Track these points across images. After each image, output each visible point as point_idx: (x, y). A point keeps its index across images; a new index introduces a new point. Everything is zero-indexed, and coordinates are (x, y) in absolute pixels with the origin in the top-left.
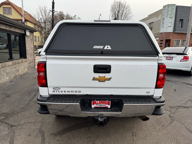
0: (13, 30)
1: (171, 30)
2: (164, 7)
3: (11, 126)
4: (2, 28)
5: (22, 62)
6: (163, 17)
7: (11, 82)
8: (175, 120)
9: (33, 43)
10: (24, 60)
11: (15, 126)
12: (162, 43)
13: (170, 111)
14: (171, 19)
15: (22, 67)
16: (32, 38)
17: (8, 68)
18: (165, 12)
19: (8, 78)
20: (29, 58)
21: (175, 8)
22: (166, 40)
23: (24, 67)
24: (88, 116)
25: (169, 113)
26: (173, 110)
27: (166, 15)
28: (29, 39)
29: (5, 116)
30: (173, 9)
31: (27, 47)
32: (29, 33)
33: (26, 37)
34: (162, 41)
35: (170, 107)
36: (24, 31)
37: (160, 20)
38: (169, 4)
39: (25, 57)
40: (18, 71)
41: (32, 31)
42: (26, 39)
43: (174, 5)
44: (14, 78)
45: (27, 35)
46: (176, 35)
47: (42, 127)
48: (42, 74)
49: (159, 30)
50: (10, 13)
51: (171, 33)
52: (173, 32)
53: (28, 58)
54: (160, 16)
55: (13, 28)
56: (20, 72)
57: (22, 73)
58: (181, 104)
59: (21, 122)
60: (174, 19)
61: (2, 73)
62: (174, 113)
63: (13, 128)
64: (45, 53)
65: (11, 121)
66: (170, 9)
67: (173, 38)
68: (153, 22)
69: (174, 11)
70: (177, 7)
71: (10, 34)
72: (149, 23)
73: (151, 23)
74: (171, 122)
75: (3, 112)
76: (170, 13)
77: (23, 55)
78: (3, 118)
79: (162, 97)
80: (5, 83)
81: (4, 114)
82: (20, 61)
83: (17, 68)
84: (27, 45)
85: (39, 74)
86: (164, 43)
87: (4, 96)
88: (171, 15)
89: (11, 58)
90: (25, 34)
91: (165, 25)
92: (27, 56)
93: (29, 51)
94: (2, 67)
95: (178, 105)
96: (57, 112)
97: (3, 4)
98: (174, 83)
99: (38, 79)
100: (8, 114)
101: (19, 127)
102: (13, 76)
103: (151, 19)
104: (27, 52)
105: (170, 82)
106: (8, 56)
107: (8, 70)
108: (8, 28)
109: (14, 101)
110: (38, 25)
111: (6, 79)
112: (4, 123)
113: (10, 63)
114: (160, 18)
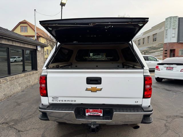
0: (26, 46)
1: (175, 40)
2: (167, 19)
3: (19, 131)
4: (17, 45)
5: (33, 74)
6: (166, 29)
7: (23, 91)
8: (170, 129)
9: (44, 57)
10: (35, 72)
11: (22, 131)
12: (166, 53)
13: (167, 121)
14: (174, 30)
15: (33, 78)
16: (42, 52)
17: (21, 79)
18: (168, 24)
19: (20, 88)
20: (40, 70)
21: (177, 20)
22: (170, 50)
23: (35, 78)
24: (82, 123)
25: (165, 122)
26: (169, 120)
27: (168, 26)
28: (40, 54)
29: (14, 122)
30: (176, 21)
31: (38, 60)
32: (40, 48)
33: (37, 51)
34: (167, 51)
35: (167, 117)
36: (35, 47)
37: (163, 32)
38: (171, 17)
39: (36, 70)
40: (29, 81)
41: (43, 46)
42: (38, 53)
43: (177, 17)
44: (26, 88)
45: (38, 50)
46: (180, 45)
47: (45, 133)
48: (43, 85)
49: (163, 41)
50: (26, 31)
51: (175, 44)
52: (177, 43)
53: (38, 70)
54: (163, 28)
55: (26, 45)
56: (31, 82)
57: (33, 84)
58: (178, 114)
59: (27, 127)
60: (177, 30)
61: (15, 83)
62: (170, 123)
63: (20, 133)
64: (46, 68)
65: (19, 127)
66: (172, 21)
67: (177, 48)
68: (157, 34)
69: (177, 23)
70: (179, 18)
71: (24, 50)
72: (153, 35)
73: (155, 34)
74: (166, 132)
75: (13, 118)
76: (172, 24)
77: (34, 67)
78: (13, 124)
79: (151, 106)
80: (17, 93)
81: (14, 120)
82: (31, 72)
83: (29, 79)
84: (38, 58)
85: (41, 86)
86: (168, 52)
87: (16, 104)
88: (174, 26)
89: (24, 71)
90: (37, 49)
91: (169, 36)
92: (38, 68)
93: (39, 63)
94: (15, 79)
95: (175, 114)
96: (57, 119)
97: (20, 24)
98: (174, 92)
99: (40, 90)
100: (17, 120)
101: (25, 132)
102: (25, 86)
103: (154, 30)
104: (38, 65)
105: (171, 92)
106: (21, 68)
107: (21, 81)
108: (22, 45)
109: (23, 109)
110: (50, 40)
111: (19, 89)
112: (13, 128)
113: (23, 75)
114: (163, 29)
